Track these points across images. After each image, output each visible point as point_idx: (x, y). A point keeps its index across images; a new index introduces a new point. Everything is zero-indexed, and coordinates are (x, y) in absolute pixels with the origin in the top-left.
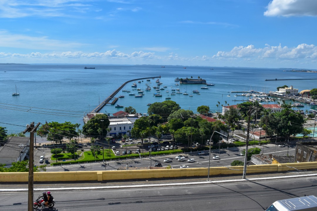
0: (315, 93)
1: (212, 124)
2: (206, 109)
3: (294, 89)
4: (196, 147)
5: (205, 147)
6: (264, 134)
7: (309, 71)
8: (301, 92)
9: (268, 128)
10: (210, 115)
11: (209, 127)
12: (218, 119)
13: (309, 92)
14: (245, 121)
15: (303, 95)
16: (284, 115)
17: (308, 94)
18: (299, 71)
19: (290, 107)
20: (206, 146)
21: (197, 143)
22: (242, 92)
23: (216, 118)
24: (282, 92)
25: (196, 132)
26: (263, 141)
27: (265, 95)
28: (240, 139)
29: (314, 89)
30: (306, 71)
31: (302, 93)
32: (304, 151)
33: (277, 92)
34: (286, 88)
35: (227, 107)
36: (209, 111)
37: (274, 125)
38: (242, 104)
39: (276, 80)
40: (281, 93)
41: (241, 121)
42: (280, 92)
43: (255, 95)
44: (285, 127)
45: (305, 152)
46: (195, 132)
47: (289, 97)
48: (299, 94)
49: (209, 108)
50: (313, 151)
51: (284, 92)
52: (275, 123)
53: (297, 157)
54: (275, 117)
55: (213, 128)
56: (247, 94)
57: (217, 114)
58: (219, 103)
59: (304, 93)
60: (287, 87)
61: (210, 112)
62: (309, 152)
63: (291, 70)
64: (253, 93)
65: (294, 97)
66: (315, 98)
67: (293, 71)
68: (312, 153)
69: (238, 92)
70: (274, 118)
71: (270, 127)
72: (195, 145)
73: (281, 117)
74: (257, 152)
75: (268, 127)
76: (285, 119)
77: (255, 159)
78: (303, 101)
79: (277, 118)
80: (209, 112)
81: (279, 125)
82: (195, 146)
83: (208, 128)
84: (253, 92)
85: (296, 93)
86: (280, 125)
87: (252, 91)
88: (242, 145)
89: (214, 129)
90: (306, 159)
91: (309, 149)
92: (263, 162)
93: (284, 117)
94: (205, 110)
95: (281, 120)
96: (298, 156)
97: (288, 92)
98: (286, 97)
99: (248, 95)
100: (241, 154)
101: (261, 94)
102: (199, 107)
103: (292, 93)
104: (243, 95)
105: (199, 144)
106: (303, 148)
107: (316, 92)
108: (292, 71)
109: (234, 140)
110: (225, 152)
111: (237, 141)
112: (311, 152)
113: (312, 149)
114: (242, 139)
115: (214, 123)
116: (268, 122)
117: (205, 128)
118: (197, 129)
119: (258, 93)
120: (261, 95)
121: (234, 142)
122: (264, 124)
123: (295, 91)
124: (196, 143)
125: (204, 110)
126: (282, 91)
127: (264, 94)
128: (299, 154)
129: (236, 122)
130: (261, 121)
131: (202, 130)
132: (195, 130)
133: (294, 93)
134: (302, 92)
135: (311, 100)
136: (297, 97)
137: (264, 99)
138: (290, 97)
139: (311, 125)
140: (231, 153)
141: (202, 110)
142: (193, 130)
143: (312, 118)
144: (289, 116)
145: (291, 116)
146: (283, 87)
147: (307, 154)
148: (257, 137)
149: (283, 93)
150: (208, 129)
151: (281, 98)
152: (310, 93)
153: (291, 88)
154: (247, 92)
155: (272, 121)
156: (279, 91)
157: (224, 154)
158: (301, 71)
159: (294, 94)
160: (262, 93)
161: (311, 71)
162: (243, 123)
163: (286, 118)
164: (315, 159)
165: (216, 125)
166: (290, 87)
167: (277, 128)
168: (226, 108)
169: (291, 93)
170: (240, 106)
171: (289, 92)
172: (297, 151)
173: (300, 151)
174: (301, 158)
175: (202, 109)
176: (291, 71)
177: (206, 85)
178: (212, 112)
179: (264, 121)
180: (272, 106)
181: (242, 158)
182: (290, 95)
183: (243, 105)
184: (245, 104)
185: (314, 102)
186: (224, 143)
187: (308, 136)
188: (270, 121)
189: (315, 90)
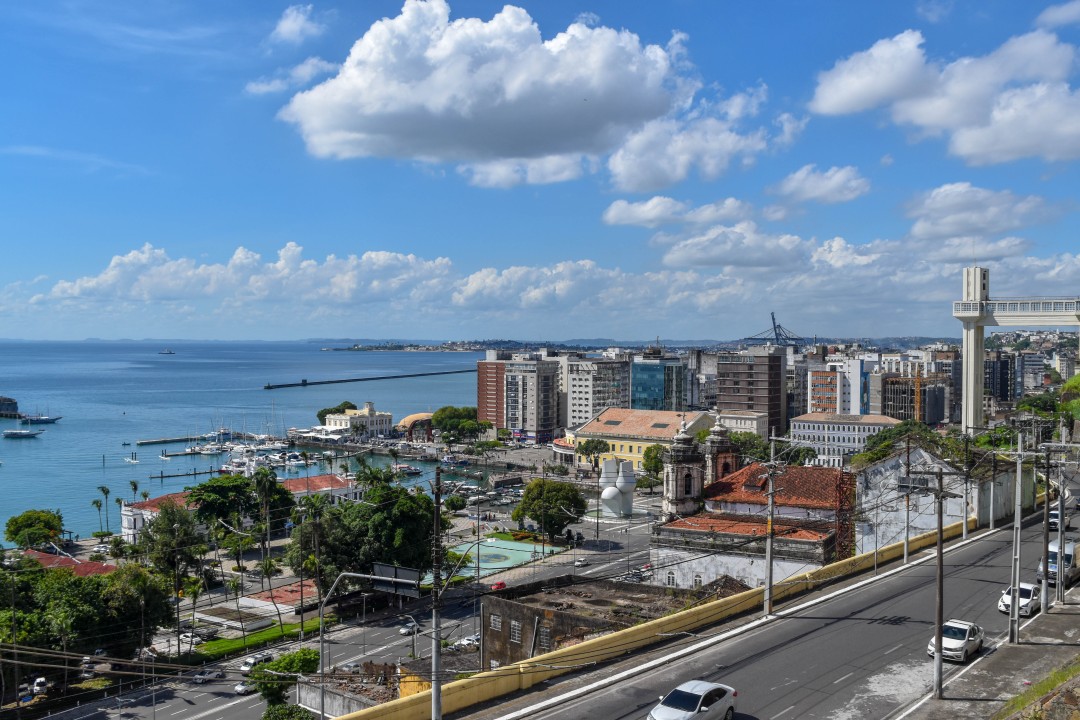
0: (450, 422)
1: (99, 585)
2: (48, 525)
3: (377, 413)
4: (36, 699)
5: (80, 690)
6: (312, 593)
7: (411, 346)
8: (402, 423)
9: (324, 567)
10: (70, 547)
11: (89, 598)
12: (111, 562)
13: (430, 420)
14: (224, 556)
15: (411, 434)
16: (375, 511)
17: (424, 427)
18: (377, 348)
19: (389, 478)
20: (84, 685)
21: (38, 680)
22: (186, 441)
23: (99, 558)
24: (338, 427)
25: (32, 628)
26: (313, 621)
27: (278, 445)
28: (219, 628)
29: (444, 410)
30: (401, 347)
31: (404, 427)
32: (511, 618)
33: (319, 428)
34: (350, 412)
35: (142, 506)
36: (62, 532)
37: (344, 553)
38: (204, 488)
39: (305, 383)
40: (333, 432)
41: (211, 555)
42: (330, 427)
43: (239, 448)
44: (384, 553)
45: (513, 622)
46: (29, 632)
47: (363, 443)
48: (395, 430)
49: (60, 518)
50: (541, 614)
51: (343, 427)
52: (347, 544)
53: (488, 644)
54: (346, 522)
55: (106, 601)
56: (208, 446)
57: (99, 540)
58: (106, 491)
59: (414, 425)
60: (354, 407)
61: (67, 537)
62: (531, 619)
63: (351, 345)
64: (229, 440)
65: (380, 443)
66: (453, 441)
67: (359, 350)
68: (539, 622)
69: (165, 442)
70: (343, 527)
71: (331, 563)
72: (32, 691)
73: (368, 520)
74: (309, 665)
75: (326, 564)
76: (382, 524)
77: (313, 695)
78: (415, 453)
79: (354, 523)
80: (61, 536)
81: (362, 549)
82: (33, 695)
83: (85, 602)
84: (226, 437)
85: (384, 427)
86: (365, 548)
87: (224, 434)
88: (237, 653)
89: (110, 603)
90: (520, 646)
91: (529, 608)
92: (344, 698)
93: (377, 517)
94: (46, 531)
95: (367, 530)
96: (492, 642)
97: (359, 428)
98: (353, 445)
99: (210, 447)
100: (239, 688)
101: (262, 442)
102: (14, 521)
103: (374, 428)
104: (188, 450)
105: (48, 680)
106: (506, 609)
107: (451, 418)
108: (356, 350)
109: (198, 639)
110: (169, 695)
111: (212, 637)
112: (534, 620)
113: (537, 606)
114: (230, 628)
115: (112, 579)
116: (321, 544)
117: (72, 606)
118: (33, 617)
119: (251, 439)
120: (261, 447)
121: (198, 644)
122: (310, 554)
123: (381, 422)
124: (31, 682)
125: (39, 529)
126: (336, 424)
127: (270, 440)
128: (495, 635)
129: (192, 562)
130: (294, 543)
131: (58, 618)
132: (30, 621)
133: (379, 427)
134: (406, 421)
135: (441, 450)
136: (392, 441)
137: (277, 462)
138: (367, 443)
139: (461, 537)
140: (198, 693)
141: (31, 530)
142: (20, 622)
143: (459, 512)
144: (395, 511)
145: (402, 512)
146: (340, 410)
147: (523, 626)
148: (287, 610)
149: (339, 432)
150: (86, 607)
151: (336, 450)
152: (434, 422)
153: (365, 411)
154: (204, 439)
155: (335, 539)
156: (324, 423)
157: (168, 704)
158: (385, 348)
159: (381, 433)
160: (263, 437)
161: (417, 347)
162: (217, 564)
163: (386, 518)
164: (552, 638)
165: (118, 585)
166: (362, 408)
167: (356, 560)
168: (136, 511)
169: (370, 428)
170: (196, 494)
171: (363, 426)
172: (486, 626)
173: (496, 622)
174: (504, 644)
175: (30, 526)
176: (349, 349)
177: (19, 421)
178: (73, 536)
179: (305, 544)
180: (317, 482)
181: (248, 701)
182: (368, 438)
183: (208, 492)
184: (219, 484)
185: (452, 453)
186: (162, 658)
187: (467, 574)
188: (330, 539)
189: (447, 413)
